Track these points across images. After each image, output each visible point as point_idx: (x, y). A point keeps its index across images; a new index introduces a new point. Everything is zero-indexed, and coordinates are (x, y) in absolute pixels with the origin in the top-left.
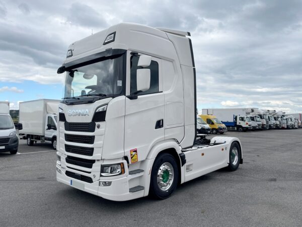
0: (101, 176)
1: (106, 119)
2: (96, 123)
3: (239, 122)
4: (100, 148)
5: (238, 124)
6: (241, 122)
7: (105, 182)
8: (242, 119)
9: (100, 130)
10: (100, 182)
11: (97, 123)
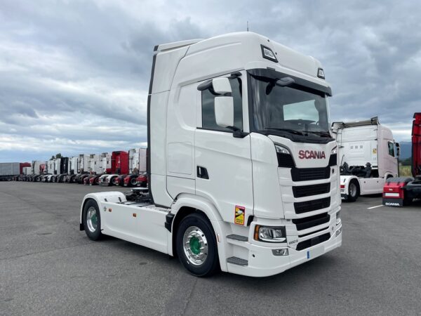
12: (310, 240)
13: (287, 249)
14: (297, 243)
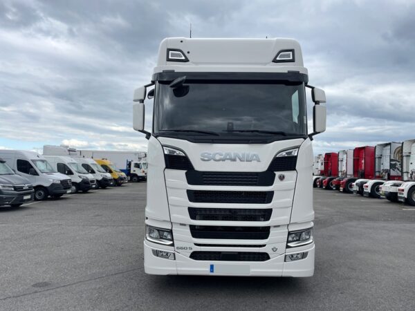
0: (288, 247)
1: (297, 168)
2: (275, 172)
3: (133, 170)
4: (288, 207)
5: (132, 172)
6: (136, 169)
7: (292, 256)
8: (137, 166)
9: (284, 182)
10: (286, 256)
11: (278, 174)
12: (220, 253)
13: (174, 254)
14: (192, 251)
